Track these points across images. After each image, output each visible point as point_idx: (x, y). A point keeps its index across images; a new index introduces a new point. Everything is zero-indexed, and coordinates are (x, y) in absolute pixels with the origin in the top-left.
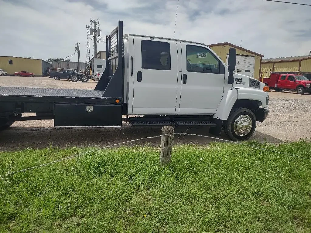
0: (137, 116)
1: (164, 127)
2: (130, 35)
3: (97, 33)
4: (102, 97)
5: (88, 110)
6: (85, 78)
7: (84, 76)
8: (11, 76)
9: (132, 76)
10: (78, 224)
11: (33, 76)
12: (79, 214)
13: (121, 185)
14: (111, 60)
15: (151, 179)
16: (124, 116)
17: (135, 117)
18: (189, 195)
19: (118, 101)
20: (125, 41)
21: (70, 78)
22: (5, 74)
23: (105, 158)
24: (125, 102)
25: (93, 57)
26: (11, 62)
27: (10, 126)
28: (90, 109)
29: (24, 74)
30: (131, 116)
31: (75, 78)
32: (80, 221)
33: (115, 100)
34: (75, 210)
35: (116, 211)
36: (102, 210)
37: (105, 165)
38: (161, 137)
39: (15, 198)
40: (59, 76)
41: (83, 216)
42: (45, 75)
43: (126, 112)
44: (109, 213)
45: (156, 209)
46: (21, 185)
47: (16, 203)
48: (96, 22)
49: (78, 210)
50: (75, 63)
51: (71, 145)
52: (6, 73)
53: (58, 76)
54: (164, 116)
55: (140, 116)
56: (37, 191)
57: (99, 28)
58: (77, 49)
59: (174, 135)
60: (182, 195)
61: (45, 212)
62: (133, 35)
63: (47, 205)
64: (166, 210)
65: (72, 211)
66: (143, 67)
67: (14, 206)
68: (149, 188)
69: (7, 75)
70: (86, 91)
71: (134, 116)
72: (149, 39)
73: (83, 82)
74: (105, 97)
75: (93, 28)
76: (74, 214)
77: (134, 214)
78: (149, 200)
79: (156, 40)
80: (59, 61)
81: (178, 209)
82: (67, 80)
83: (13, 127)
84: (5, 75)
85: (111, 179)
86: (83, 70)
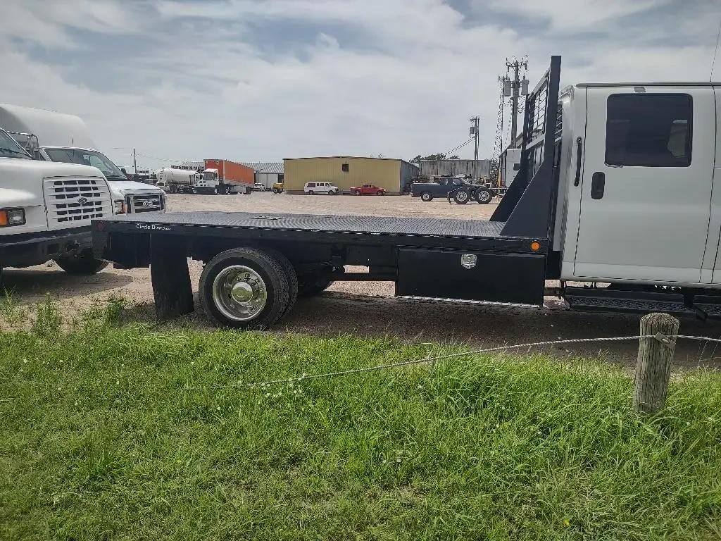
0: (589, 284)
1: (648, 316)
2: (578, 86)
3: (521, 89)
4: (499, 236)
5: (464, 263)
6: (483, 196)
7: (483, 189)
8: (344, 194)
9: (576, 184)
10: (412, 505)
11: (382, 193)
12: (415, 483)
13: (517, 442)
14: (533, 148)
15: (598, 444)
16: (551, 283)
17: (585, 286)
18: (706, 506)
19: (535, 246)
20: (566, 102)
21: (453, 195)
22: (334, 191)
23: (487, 375)
24: (556, 248)
25: (507, 146)
26: (345, 168)
27: (326, 290)
28: (468, 261)
29: (367, 191)
30: (569, 284)
31: (462, 196)
32: (416, 499)
33: (531, 242)
34: (410, 473)
35: (495, 498)
36: (465, 488)
37: (487, 390)
38: (638, 340)
39: (305, 424)
40: (433, 193)
41: (422, 491)
42: (405, 191)
43: (556, 274)
44: (480, 499)
45: (600, 519)
46: (320, 402)
47: (307, 434)
48: (520, 65)
49: (416, 476)
50: (468, 162)
51: (426, 337)
52: (337, 190)
53: (429, 192)
54: (669, 288)
55: (600, 285)
56: (344, 419)
57: (524, 77)
58: (475, 131)
59: (678, 338)
60: (682, 502)
61: (353, 464)
62: (588, 86)
63: (357, 451)
64: (629, 528)
65: (403, 475)
66: (609, 161)
67: (302, 441)
68: (589, 465)
69: (337, 193)
70: (472, 223)
71: (581, 284)
72: (631, 90)
73: (481, 202)
74: (506, 237)
75: (512, 79)
76: (407, 482)
77: (539, 516)
78: (585, 494)
79: (649, 90)
80: (435, 160)
81: (662, 534)
82: (446, 199)
83: (329, 293)
84: (334, 194)
85: (497, 426)
86: (485, 177)
